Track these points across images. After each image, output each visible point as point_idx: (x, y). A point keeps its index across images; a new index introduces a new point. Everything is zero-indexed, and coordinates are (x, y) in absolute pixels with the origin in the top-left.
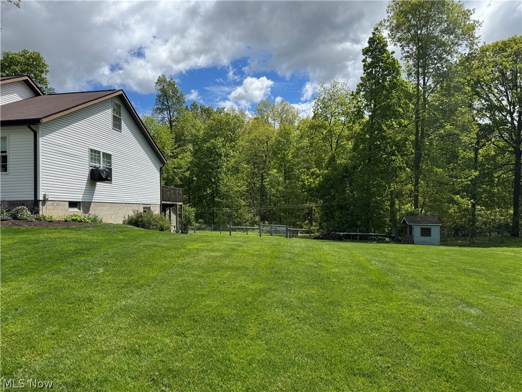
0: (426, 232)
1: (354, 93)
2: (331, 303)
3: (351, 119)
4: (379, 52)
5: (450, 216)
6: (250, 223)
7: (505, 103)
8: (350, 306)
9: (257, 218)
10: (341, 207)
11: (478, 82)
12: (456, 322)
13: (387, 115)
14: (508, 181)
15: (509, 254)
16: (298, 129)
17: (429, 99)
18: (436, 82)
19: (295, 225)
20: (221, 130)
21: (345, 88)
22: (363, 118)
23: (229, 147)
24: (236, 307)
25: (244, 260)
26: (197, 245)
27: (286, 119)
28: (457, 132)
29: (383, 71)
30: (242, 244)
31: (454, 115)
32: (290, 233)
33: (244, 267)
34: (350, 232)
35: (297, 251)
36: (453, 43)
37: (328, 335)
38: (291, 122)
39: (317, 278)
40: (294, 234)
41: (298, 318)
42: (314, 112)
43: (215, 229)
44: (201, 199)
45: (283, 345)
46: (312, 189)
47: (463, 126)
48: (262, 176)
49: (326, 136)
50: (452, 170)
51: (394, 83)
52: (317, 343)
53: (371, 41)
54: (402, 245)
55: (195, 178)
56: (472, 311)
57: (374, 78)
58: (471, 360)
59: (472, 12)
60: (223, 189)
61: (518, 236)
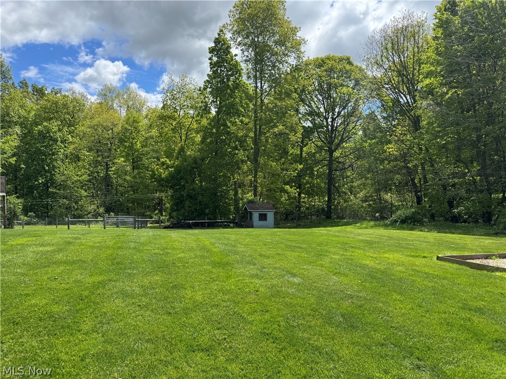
0: (263, 217)
1: (202, 89)
2: (175, 287)
3: (199, 113)
4: (224, 52)
5: (282, 203)
6: (93, 215)
7: (322, 110)
8: (193, 288)
9: (102, 210)
10: (190, 197)
11: (303, 91)
12: (282, 290)
13: (231, 113)
14: (324, 174)
15: (324, 232)
16: (146, 117)
17: (266, 101)
18: (270, 87)
19: (144, 216)
20: (57, 112)
21: (193, 83)
22: (210, 113)
23: (67, 132)
24: (69, 302)
25: (81, 253)
26: (22, 240)
27: (134, 106)
28: (287, 131)
29: (228, 71)
30: (80, 236)
31: (285, 117)
32: (138, 224)
33: (81, 260)
34: (199, 220)
35: (142, 240)
36: (284, 54)
37: (170, 318)
38: (139, 111)
39: (162, 265)
40: (143, 225)
41: (140, 306)
42: (163, 103)
43: (50, 223)
44: (31, 189)
45: (122, 334)
46: (163, 180)
47: (292, 127)
48: (107, 165)
49: (175, 127)
50: (283, 164)
51: (237, 84)
52: (158, 327)
53: (217, 41)
54: (243, 229)
55: (23, 166)
56: (295, 280)
57: (219, 76)
58: (293, 321)
59: (299, 30)
60: (59, 178)
61: (331, 218)
